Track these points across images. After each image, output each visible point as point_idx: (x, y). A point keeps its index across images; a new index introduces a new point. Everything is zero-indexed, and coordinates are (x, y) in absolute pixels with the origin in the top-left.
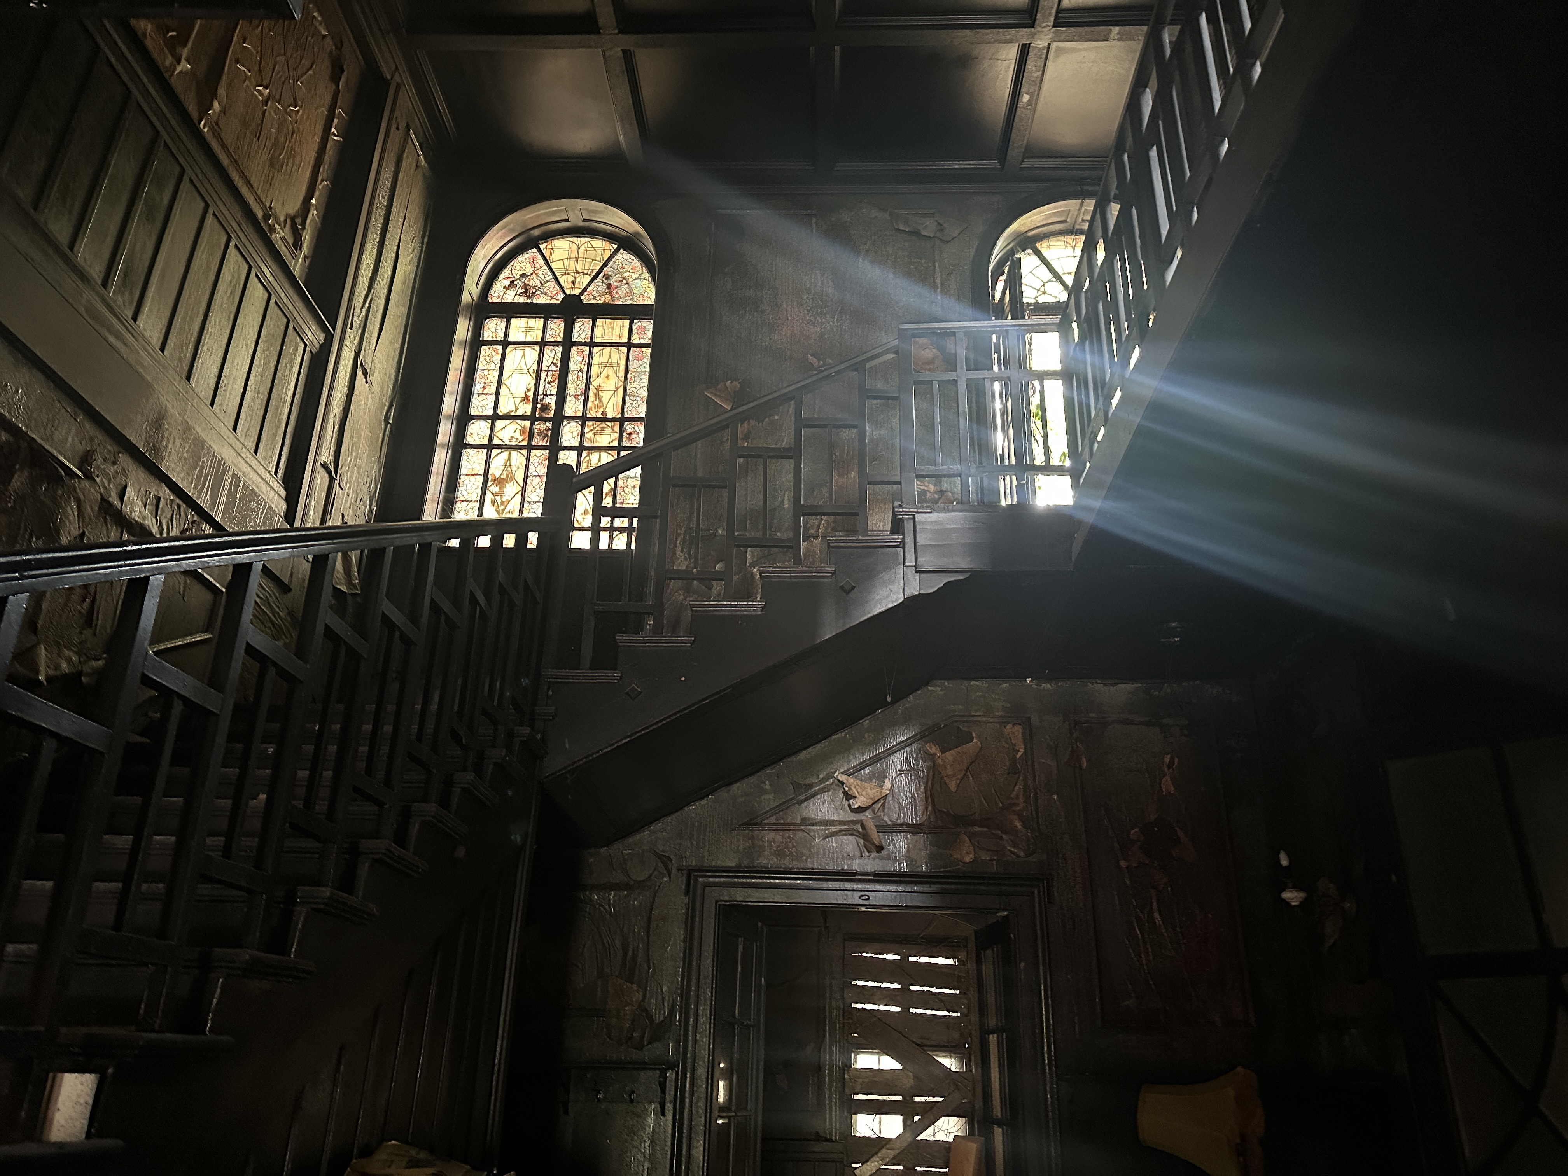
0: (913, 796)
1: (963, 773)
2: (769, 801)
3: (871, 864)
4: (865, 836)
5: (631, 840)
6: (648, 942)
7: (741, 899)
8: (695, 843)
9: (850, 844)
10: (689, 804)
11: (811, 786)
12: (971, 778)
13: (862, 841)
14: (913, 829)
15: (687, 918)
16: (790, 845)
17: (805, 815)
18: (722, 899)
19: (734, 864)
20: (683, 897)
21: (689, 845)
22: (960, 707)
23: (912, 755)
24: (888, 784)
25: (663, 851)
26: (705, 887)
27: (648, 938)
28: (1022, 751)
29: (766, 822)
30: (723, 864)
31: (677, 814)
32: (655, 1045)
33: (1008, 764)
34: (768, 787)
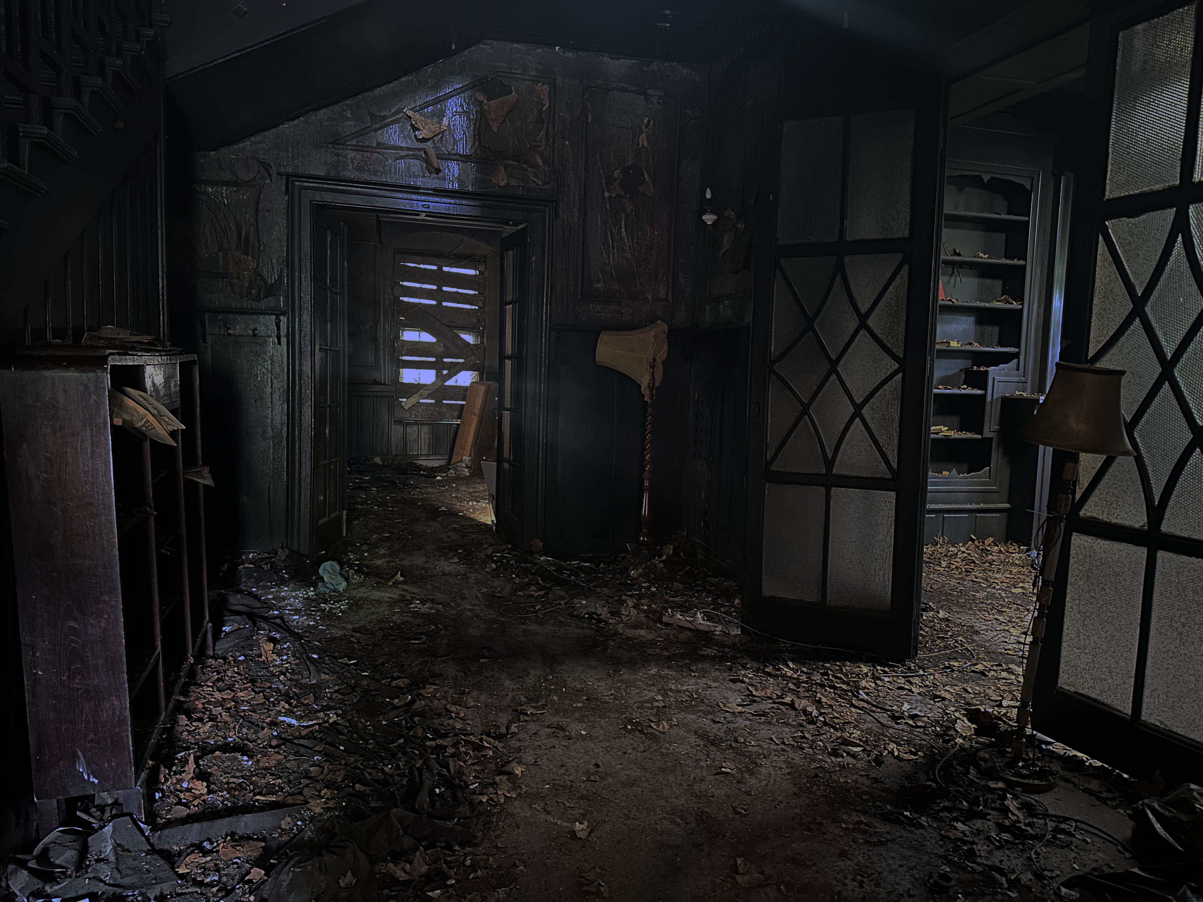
0: (464, 133)
1: (503, 119)
2: (350, 126)
3: (432, 182)
4: (427, 161)
5: (235, 147)
6: (257, 227)
7: (330, 200)
8: (290, 155)
9: (416, 165)
10: (282, 123)
11: (384, 118)
12: (508, 123)
13: (425, 165)
14: (464, 158)
15: (288, 211)
16: (369, 163)
17: (379, 141)
18: (315, 199)
19: (323, 174)
20: (283, 196)
21: (285, 155)
22: (504, 65)
23: (465, 101)
24: (445, 121)
25: (263, 159)
26: (301, 190)
27: (257, 224)
28: (547, 105)
29: (349, 143)
30: (315, 173)
31: (273, 130)
32: (270, 299)
33: (536, 114)
34: (349, 115)
